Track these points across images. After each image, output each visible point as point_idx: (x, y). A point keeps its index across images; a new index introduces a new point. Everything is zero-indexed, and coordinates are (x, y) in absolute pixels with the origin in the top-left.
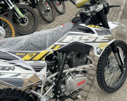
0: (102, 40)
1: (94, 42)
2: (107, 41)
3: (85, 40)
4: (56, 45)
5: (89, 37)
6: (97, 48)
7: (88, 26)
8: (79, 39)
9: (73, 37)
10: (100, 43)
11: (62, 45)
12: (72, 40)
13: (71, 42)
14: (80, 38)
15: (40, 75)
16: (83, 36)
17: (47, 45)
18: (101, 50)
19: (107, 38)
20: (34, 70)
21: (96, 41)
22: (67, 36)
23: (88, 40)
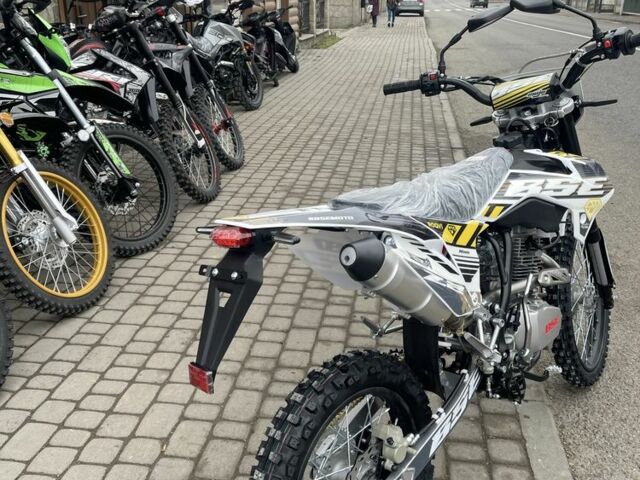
0: (592, 190)
1: (574, 195)
2: (601, 192)
3: (555, 190)
4: (492, 207)
5: (563, 183)
6: (581, 214)
7: (552, 155)
8: (541, 188)
9: (526, 184)
10: (586, 200)
11: (506, 206)
12: (526, 191)
13: (525, 196)
14: (543, 186)
15: (472, 293)
16: (549, 180)
17: (476, 204)
18: (588, 221)
19: (601, 186)
20: (461, 274)
21: (580, 193)
22: (512, 181)
23: (560, 190)
